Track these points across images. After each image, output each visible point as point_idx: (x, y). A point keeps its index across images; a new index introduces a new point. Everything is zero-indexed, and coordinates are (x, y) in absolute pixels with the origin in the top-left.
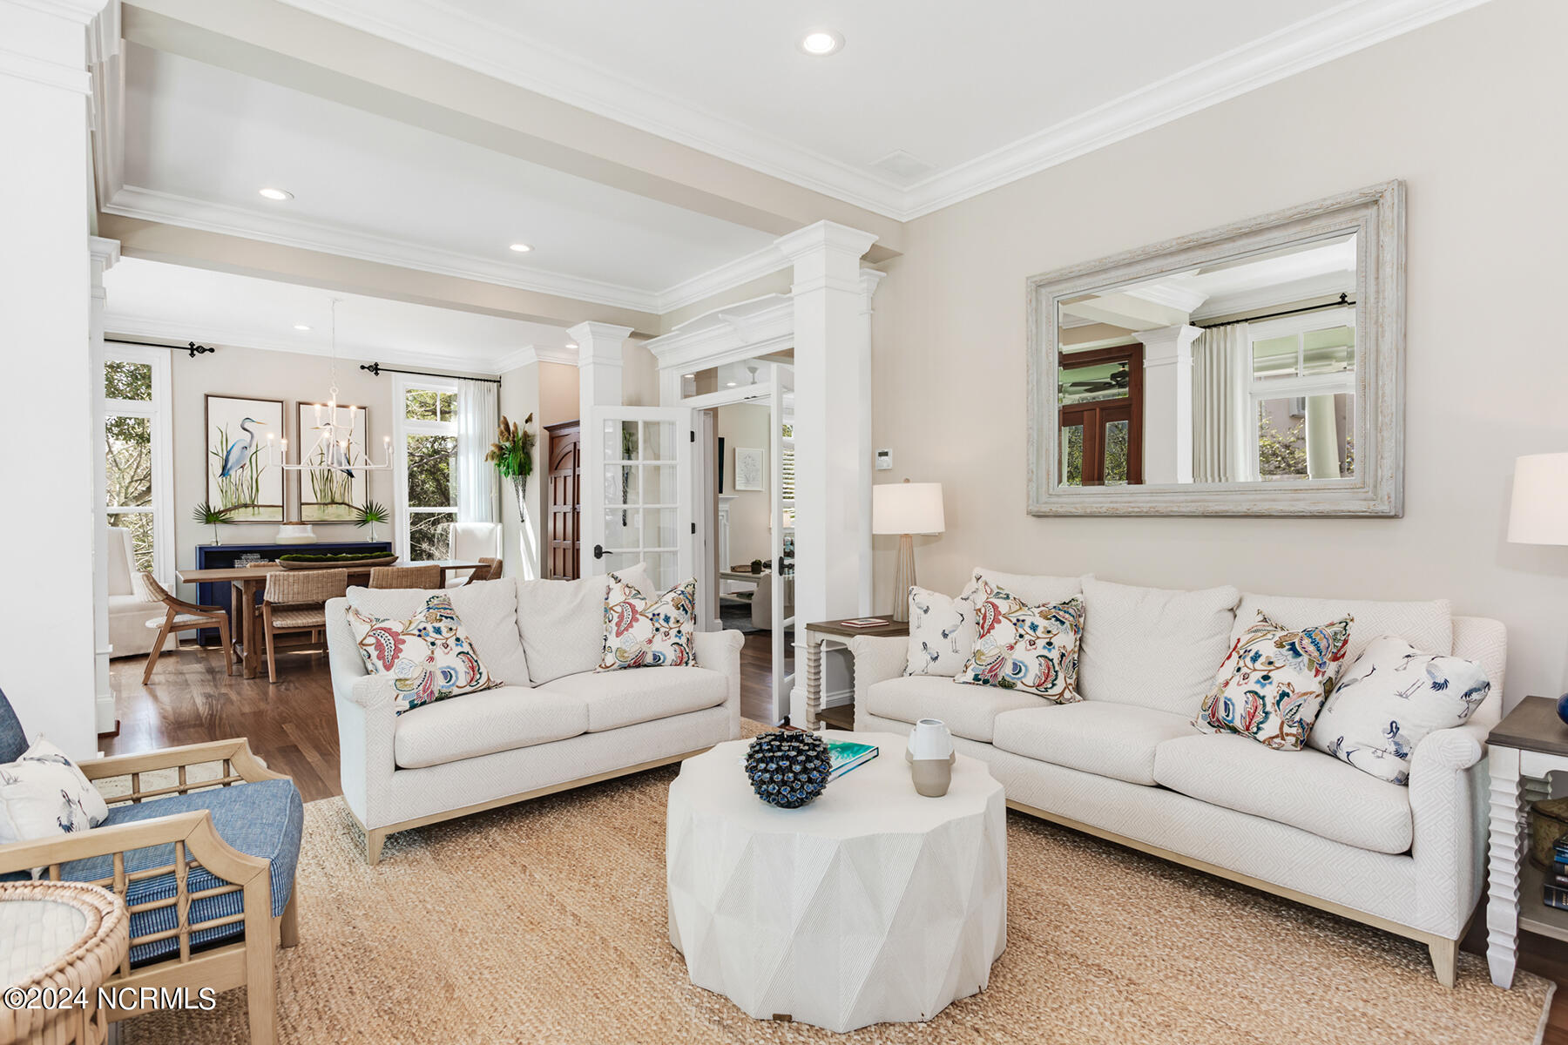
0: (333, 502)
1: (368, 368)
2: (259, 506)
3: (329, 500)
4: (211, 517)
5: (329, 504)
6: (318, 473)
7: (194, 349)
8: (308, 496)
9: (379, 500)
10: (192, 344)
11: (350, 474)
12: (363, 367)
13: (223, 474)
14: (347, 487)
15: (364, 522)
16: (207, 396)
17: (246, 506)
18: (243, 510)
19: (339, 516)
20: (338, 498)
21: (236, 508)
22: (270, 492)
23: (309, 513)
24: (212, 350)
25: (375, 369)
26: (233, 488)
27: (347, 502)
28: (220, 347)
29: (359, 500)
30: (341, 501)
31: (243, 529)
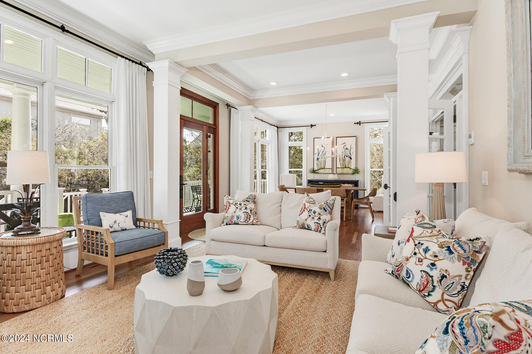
0: (345, 167)
1: (357, 123)
2: (326, 169)
3: (344, 167)
4: (314, 171)
5: (345, 168)
6: (341, 158)
7: (312, 126)
8: (339, 166)
9: (360, 166)
10: (311, 125)
11: (351, 158)
12: (355, 123)
13: (317, 160)
14: (350, 162)
15: (353, 174)
16: (314, 138)
17: (323, 168)
18: (322, 170)
19: (347, 171)
20: (347, 166)
21: (320, 169)
22: (329, 165)
23: (339, 171)
24: (315, 125)
25: (359, 123)
26: (320, 163)
27: (349, 167)
28: (318, 124)
29: (353, 166)
30: (348, 167)
31: (322, 175)
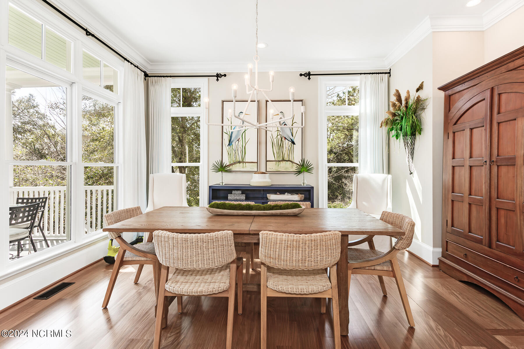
0: (283, 160)
1: (304, 75)
2: (246, 163)
3: (281, 159)
4: (222, 168)
5: (282, 161)
6: (275, 142)
7: (218, 76)
8: (270, 157)
9: (309, 158)
10: (217, 74)
11: (293, 143)
12: (301, 75)
13: (229, 144)
14: (291, 150)
15: (299, 172)
16: (223, 102)
17: (239, 162)
18: (238, 164)
19: (287, 168)
20: (286, 158)
21: (235, 163)
22: (251, 155)
23: (271, 166)
24: (225, 75)
25: (308, 75)
26: (234, 152)
27: (291, 159)
28: (230, 74)
29: (297, 159)
30: (287, 160)
31: (239, 175)
